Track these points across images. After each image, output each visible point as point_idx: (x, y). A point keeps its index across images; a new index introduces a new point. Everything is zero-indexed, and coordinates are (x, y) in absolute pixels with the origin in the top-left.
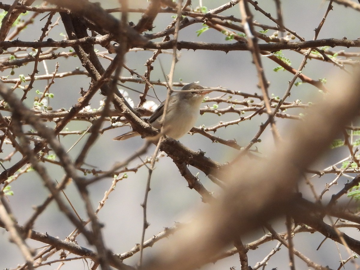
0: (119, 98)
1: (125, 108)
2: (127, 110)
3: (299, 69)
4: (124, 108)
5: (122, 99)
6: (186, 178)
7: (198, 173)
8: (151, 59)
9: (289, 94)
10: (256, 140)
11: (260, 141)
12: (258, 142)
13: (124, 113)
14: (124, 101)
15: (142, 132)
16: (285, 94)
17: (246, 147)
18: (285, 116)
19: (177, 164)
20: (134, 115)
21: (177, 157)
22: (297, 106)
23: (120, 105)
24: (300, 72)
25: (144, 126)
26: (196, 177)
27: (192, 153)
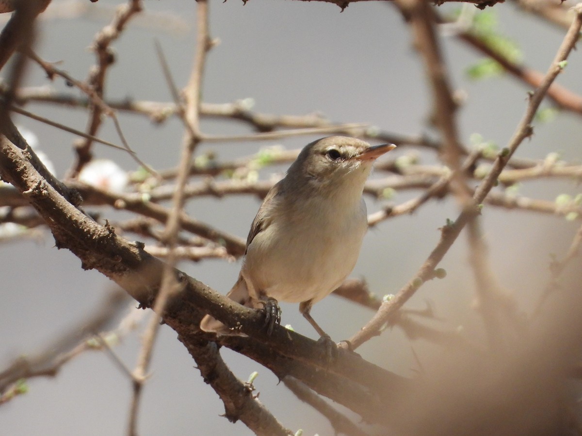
0: (15, 148)
1: (34, 178)
2: (40, 183)
3: (560, 54)
4: (32, 178)
5: (26, 150)
6: (219, 389)
7: (255, 373)
8: (109, 30)
9: (528, 132)
10: (431, 272)
11: (441, 274)
12: (436, 279)
13: (30, 193)
14: (30, 156)
15: (87, 250)
16: (518, 132)
17: (399, 295)
18: (513, 206)
19: (191, 346)
20: (61, 200)
21: (189, 325)
22: (549, 175)
23: (19, 170)
24: (562, 64)
25: (94, 234)
26: (247, 387)
27: (238, 315)
